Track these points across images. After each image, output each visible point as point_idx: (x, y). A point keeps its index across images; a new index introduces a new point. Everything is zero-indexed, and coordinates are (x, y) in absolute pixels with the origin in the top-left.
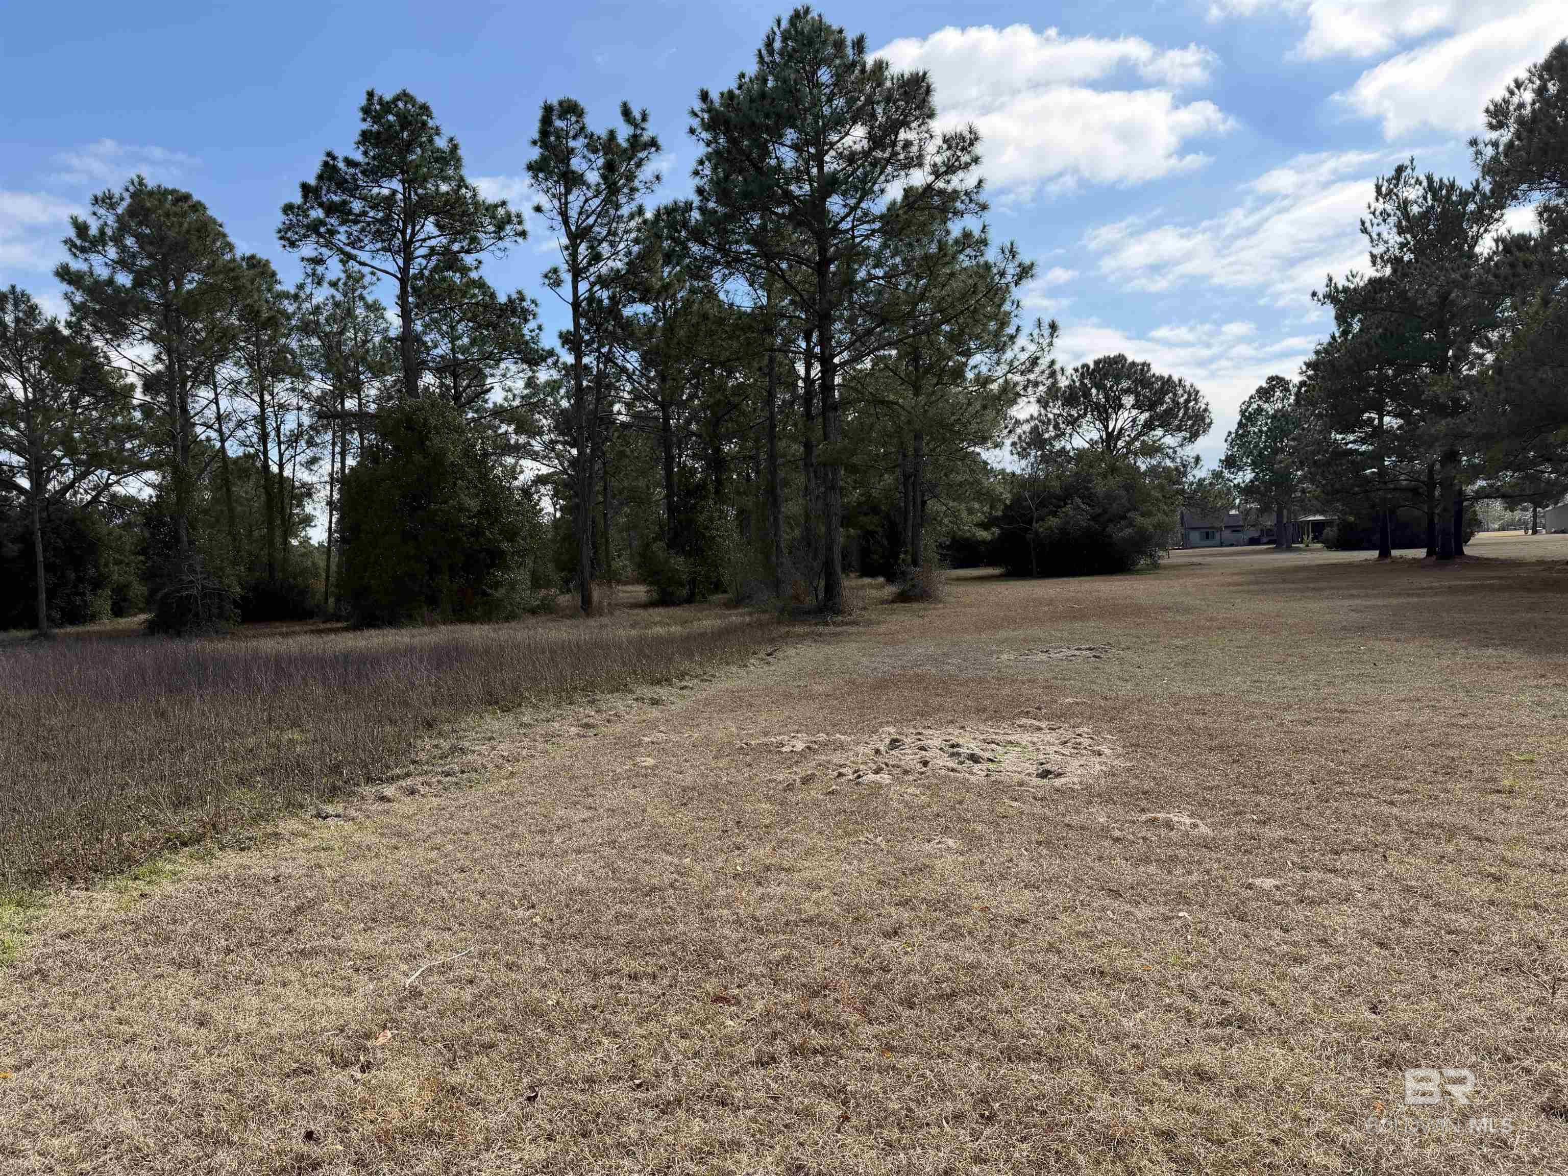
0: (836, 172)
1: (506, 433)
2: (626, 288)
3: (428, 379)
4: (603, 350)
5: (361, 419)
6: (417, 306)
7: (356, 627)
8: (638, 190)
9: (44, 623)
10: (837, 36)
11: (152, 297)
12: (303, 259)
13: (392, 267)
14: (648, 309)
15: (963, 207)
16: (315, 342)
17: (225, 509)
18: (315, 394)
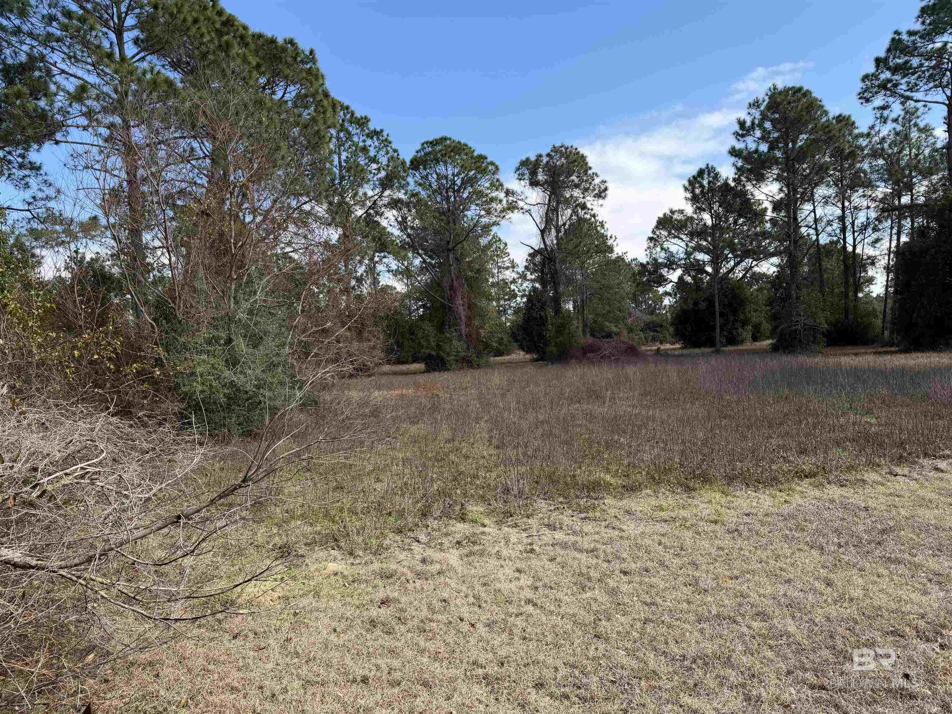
5: (913, 209)
7: (906, 351)
9: (718, 344)
11: (778, 154)
16: (881, 162)
17: (817, 275)
18: (880, 197)
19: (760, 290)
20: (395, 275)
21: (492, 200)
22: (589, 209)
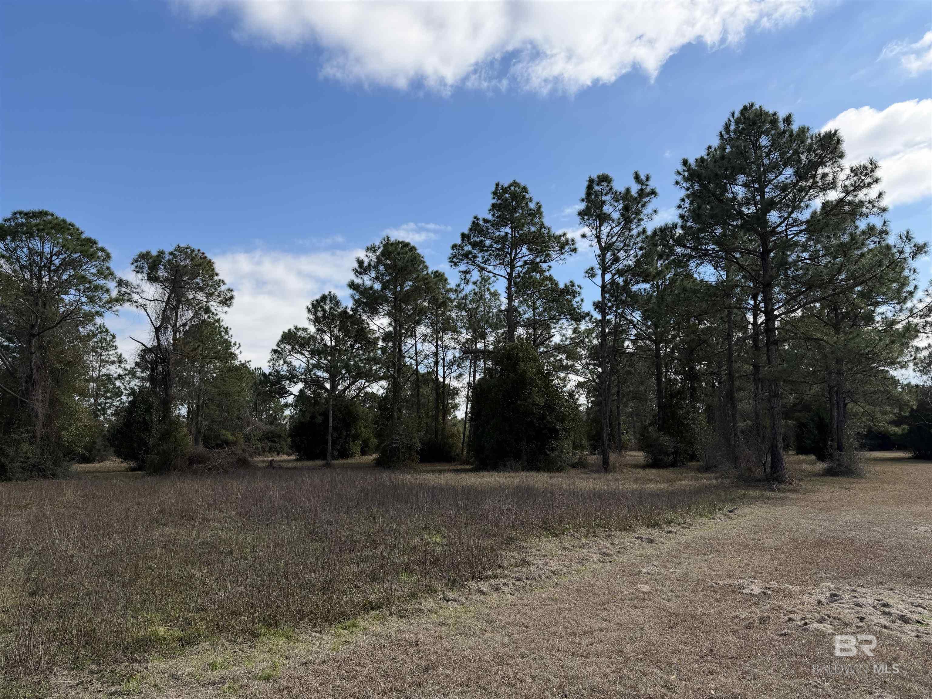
0: (773, 198)
1: (561, 360)
2: (634, 276)
3: (520, 331)
4: (619, 311)
5: (485, 354)
6: (516, 292)
8: (643, 220)
9: (329, 457)
10: (772, 117)
11: (390, 294)
12: (460, 272)
13: (503, 273)
14: (647, 286)
15: (868, 211)
16: (464, 313)
17: (417, 400)
18: (462, 341)
19: (371, 408)
22: (213, 313)
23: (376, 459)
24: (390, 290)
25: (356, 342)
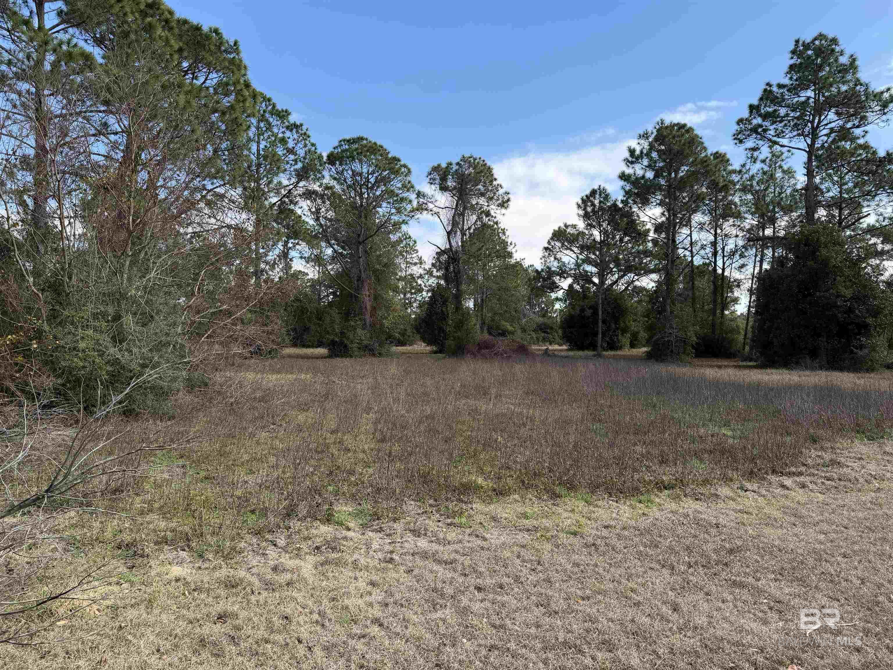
5: (774, 241)
6: (817, 167)
9: (599, 349)
11: (663, 182)
12: (746, 149)
13: (803, 145)
16: (750, 197)
17: (690, 293)
18: (747, 228)
19: (640, 302)
20: (307, 262)
21: (402, 200)
22: (492, 217)
23: (646, 352)
24: (664, 177)
25: (626, 234)
